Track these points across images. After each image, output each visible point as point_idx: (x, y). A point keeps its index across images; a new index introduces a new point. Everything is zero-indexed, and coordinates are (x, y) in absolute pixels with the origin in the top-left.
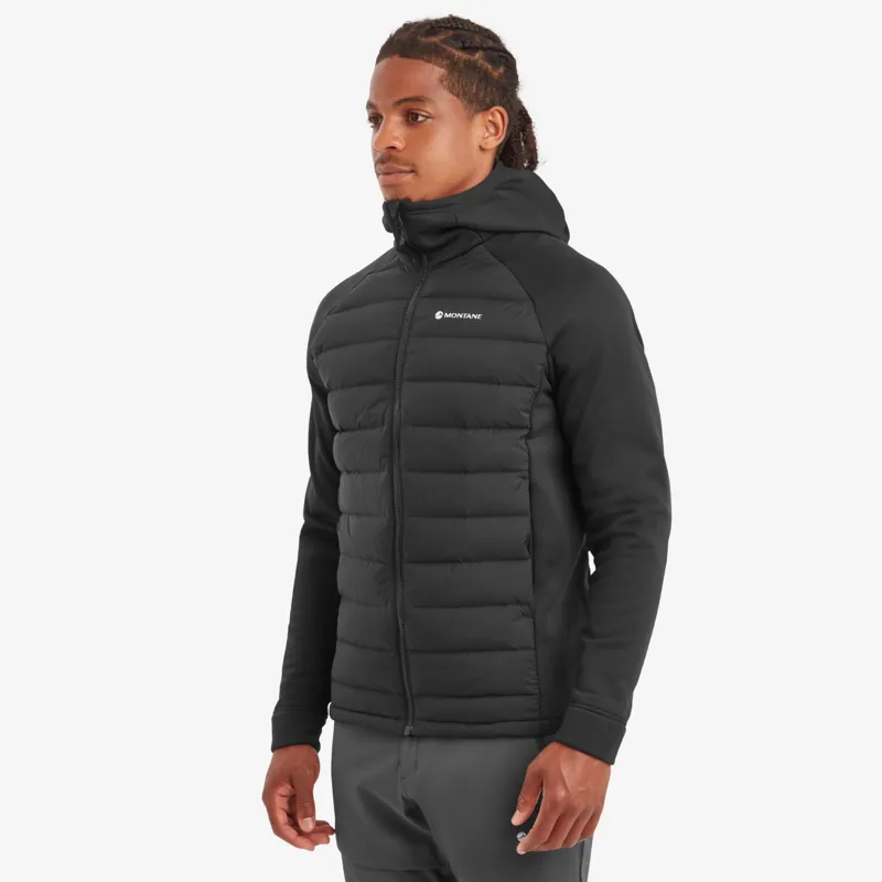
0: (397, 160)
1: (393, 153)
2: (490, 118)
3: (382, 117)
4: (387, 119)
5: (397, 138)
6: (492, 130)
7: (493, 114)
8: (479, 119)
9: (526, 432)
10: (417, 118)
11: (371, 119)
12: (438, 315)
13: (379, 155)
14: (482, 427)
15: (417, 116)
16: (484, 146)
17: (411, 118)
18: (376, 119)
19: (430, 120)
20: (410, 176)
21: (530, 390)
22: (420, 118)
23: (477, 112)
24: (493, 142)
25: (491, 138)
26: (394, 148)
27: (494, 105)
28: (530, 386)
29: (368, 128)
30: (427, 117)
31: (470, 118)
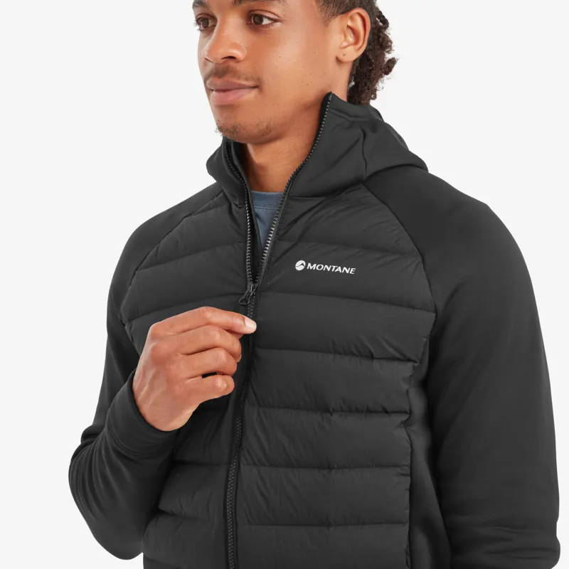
0: (236, 74)
1: (232, 63)
2: (350, 23)
3: (214, 19)
4: (223, 22)
5: (236, 46)
6: (351, 39)
7: (352, 18)
8: (337, 23)
9: (405, 417)
10: (262, 21)
11: (198, 21)
12: (300, 266)
13: (210, 66)
14: (350, 411)
15: (261, 18)
16: (341, 57)
17: (254, 20)
18: (206, 21)
19: (278, 25)
20: (254, 93)
21: (410, 365)
22: (266, 22)
23: (334, 15)
24: (353, 54)
25: (351, 48)
26: (232, 58)
27: (353, 7)
28: (409, 360)
29: (195, 32)
30: (275, 21)
31: (326, 22)
